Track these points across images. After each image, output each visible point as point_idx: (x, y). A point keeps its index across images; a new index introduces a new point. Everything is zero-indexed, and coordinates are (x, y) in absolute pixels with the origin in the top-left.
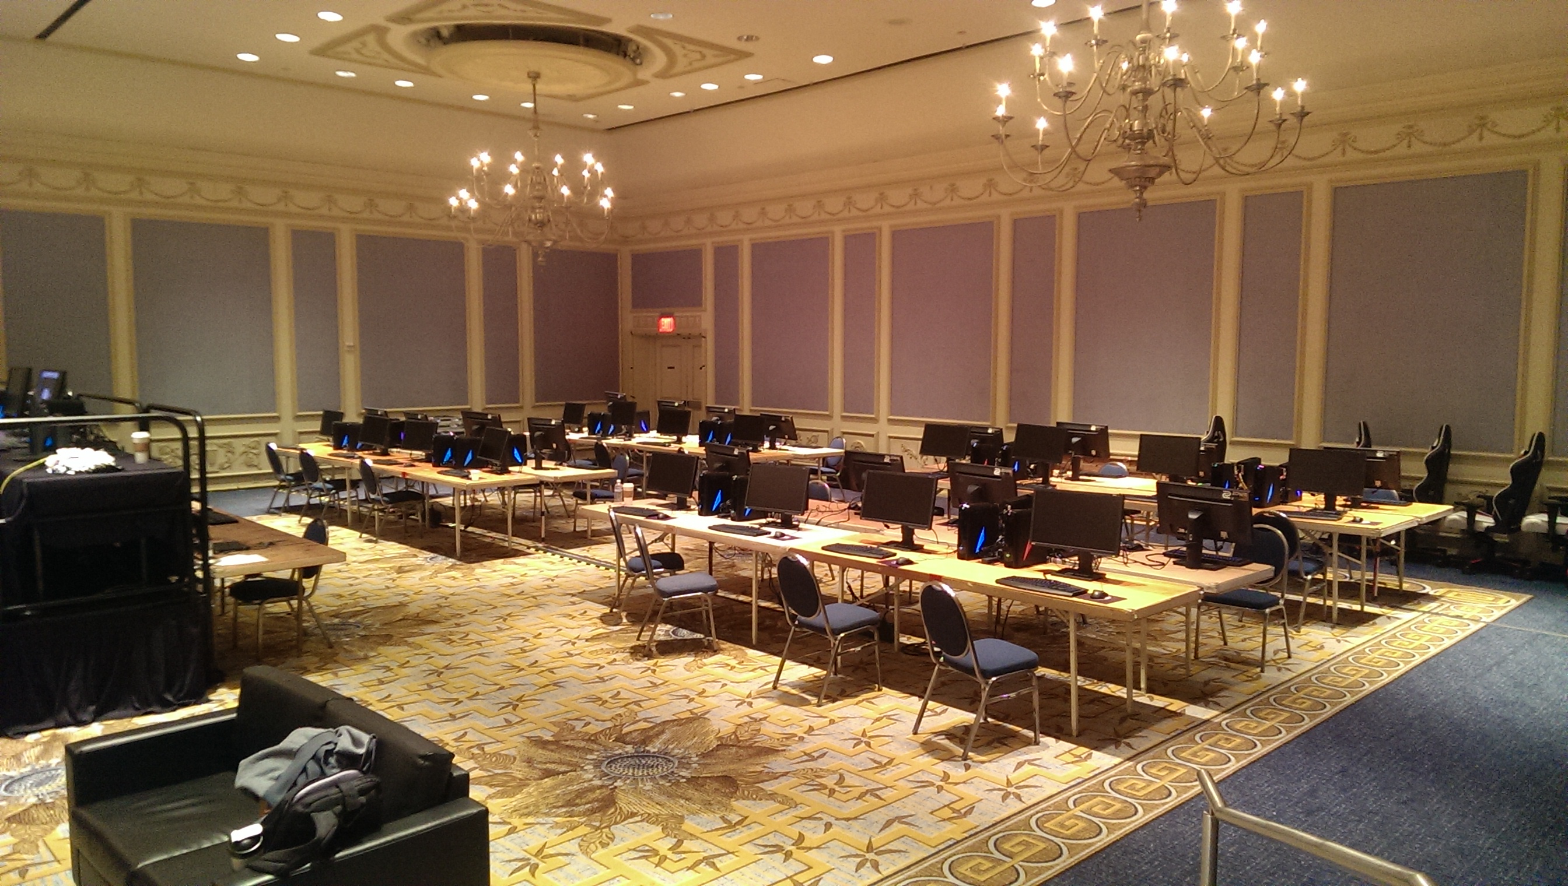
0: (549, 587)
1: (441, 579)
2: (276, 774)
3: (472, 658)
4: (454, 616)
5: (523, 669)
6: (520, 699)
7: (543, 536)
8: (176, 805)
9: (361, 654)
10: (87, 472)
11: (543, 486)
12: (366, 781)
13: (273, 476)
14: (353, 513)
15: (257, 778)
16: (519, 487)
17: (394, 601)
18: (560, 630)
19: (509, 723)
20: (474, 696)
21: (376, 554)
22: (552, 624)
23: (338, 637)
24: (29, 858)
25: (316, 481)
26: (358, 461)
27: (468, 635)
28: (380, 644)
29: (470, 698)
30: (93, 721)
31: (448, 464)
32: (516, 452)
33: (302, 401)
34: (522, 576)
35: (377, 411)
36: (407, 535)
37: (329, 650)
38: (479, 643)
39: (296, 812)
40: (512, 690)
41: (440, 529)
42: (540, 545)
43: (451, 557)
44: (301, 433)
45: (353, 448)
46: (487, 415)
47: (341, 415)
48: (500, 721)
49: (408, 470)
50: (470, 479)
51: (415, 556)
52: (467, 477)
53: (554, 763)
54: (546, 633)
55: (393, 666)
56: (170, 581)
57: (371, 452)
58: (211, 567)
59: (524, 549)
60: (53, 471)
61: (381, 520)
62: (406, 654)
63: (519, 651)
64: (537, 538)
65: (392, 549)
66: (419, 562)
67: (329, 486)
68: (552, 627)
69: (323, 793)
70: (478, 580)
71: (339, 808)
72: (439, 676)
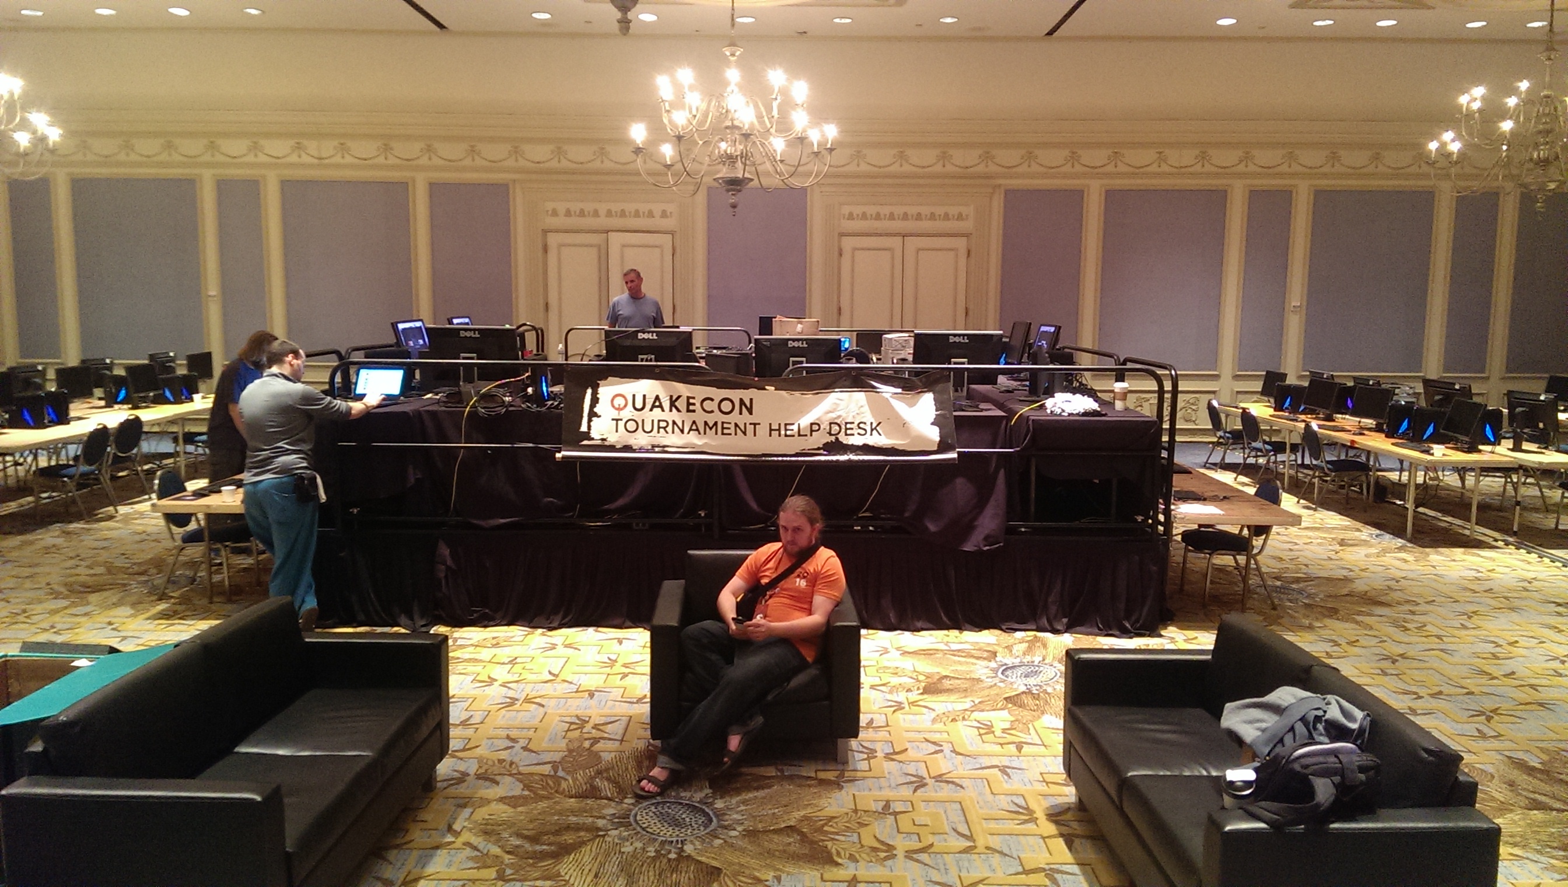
0: (1526, 590)
1: (1389, 559)
2: (1264, 725)
3: (1432, 652)
4: (1408, 602)
5: (1496, 678)
6: (1495, 711)
7: (1515, 529)
8: (1157, 727)
9: (1307, 622)
10: (1078, 414)
11: (1521, 471)
12: (1367, 759)
13: (1212, 433)
14: (1291, 477)
15: (1244, 725)
16: (1487, 470)
17: (1341, 573)
18: (1544, 642)
19: (1483, 736)
20: (1436, 694)
21: (1315, 522)
22: (1532, 634)
23: (1280, 599)
24: (1023, 737)
25: (1255, 441)
26: (1302, 425)
27: (1425, 626)
28: (1325, 616)
29: (1432, 696)
30: (1066, 632)
31: (1402, 437)
32: (1488, 428)
33: (1242, 362)
34: (1489, 571)
35: (1323, 374)
36: (1349, 507)
37: (1273, 612)
38: (1439, 637)
39: (1292, 771)
40: (1484, 699)
41: (1386, 505)
42: (1511, 539)
43: (1402, 538)
44: (1238, 392)
45: (1294, 410)
46: (1454, 384)
47: (1284, 376)
48: (1470, 729)
49: (1356, 438)
50: (1432, 454)
51: (1358, 530)
52: (1427, 452)
53: (1545, 795)
54: (1523, 641)
55: (1342, 642)
56: (1136, 520)
57: (1314, 416)
58: (1173, 513)
59: (1490, 540)
60: (1052, 412)
61: (1320, 489)
62: (1355, 632)
63: (1489, 656)
64: (1507, 531)
65: (1333, 519)
66: (1363, 537)
67: (1268, 447)
68: (1532, 637)
69: (1321, 759)
70: (1434, 567)
71: (1337, 779)
72: (1393, 663)
